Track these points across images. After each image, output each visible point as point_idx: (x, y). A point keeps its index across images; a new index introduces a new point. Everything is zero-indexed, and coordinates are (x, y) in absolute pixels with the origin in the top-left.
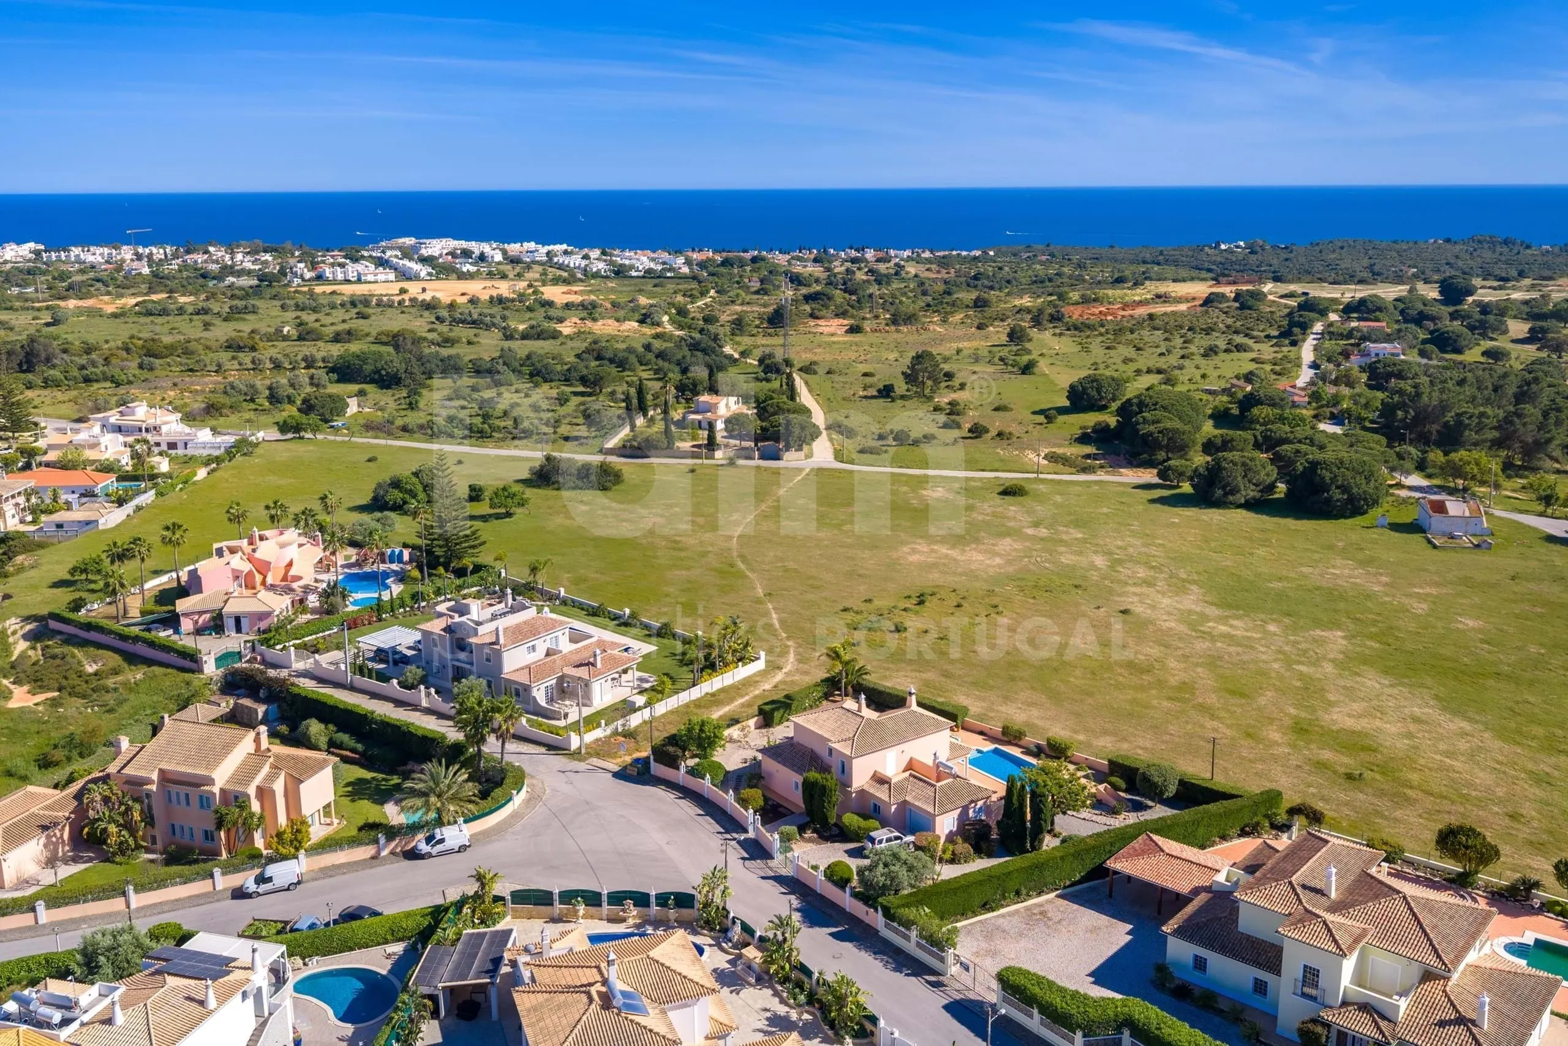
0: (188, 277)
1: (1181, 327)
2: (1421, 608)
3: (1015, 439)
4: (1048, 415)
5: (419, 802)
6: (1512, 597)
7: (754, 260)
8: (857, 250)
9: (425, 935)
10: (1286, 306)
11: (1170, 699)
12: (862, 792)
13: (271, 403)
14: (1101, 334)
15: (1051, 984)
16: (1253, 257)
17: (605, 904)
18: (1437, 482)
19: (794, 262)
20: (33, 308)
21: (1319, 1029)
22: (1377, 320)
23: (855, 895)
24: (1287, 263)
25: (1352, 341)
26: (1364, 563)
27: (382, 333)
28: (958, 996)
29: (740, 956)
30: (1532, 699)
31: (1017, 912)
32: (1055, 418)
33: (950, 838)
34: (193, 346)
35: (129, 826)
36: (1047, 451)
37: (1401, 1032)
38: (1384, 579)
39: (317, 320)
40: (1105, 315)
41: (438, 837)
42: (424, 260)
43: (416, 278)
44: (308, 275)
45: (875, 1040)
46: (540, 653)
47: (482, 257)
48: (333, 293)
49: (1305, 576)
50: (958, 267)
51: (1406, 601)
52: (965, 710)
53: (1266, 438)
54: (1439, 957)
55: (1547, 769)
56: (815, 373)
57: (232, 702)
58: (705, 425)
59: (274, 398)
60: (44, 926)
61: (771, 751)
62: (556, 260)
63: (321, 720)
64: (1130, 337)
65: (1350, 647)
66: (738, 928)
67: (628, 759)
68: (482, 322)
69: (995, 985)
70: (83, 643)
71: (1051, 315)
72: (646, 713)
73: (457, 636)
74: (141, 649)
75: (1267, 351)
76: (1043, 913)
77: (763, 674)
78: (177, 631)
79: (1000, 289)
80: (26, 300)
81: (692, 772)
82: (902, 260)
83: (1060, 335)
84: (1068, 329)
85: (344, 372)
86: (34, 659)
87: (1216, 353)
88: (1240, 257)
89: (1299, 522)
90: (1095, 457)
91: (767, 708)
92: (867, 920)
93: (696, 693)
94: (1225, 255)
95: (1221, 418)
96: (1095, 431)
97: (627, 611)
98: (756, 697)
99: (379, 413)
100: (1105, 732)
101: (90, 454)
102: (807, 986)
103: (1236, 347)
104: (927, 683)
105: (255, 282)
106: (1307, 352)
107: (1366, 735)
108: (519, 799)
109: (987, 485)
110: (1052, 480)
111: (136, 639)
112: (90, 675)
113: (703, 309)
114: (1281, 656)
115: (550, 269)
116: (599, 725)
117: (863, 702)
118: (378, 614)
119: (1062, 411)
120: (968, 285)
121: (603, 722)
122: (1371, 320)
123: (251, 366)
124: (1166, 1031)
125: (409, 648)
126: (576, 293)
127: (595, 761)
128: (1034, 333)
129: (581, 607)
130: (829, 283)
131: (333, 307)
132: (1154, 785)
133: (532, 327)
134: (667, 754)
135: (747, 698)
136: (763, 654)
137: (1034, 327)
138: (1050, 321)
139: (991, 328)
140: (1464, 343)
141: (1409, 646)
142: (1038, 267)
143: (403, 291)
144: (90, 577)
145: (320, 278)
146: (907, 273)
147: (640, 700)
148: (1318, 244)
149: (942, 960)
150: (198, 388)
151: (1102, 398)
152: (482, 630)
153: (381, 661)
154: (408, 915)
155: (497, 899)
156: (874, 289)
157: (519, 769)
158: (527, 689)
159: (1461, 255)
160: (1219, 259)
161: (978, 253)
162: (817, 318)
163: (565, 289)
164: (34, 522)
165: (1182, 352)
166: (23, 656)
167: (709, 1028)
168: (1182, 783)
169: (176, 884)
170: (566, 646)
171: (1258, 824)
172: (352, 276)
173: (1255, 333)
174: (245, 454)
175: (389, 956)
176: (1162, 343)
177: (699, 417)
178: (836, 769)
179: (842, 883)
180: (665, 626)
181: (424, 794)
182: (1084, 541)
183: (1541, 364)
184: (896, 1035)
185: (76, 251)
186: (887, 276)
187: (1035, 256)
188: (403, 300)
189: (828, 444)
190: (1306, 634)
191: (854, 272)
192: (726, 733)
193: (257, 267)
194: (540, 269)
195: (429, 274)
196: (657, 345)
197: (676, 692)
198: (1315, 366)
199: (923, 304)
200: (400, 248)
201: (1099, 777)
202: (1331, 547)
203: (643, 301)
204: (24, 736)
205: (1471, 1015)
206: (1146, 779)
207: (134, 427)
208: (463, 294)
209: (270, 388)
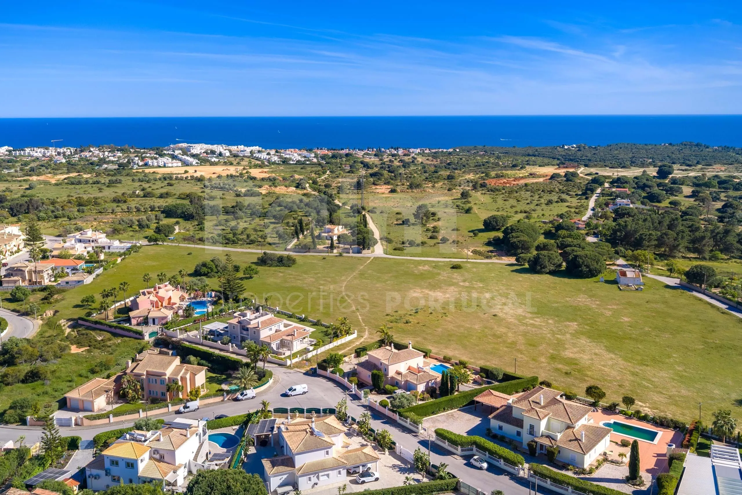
0: (84, 165)
1: (539, 190)
2: (608, 313)
3: (460, 244)
4: (475, 232)
5: (238, 381)
6: (645, 309)
7: (347, 155)
8: (395, 149)
9: (246, 423)
10: (587, 180)
11: (507, 347)
12: (392, 378)
13: (139, 228)
14: (503, 194)
15: (451, 433)
16: (579, 153)
17: (305, 413)
18: (630, 263)
19: (365, 156)
20: (17, 180)
21: (533, 443)
22: (624, 188)
23: (389, 410)
24: (595, 156)
25: (612, 197)
26: (591, 296)
27: (182, 194)
28: (423, 439)
29: (351, 427)
30: (640, 347)
31: (444, 415)
32: (478, 234)
33: (423, 392)
34: (99, 201)
35: (136, 391)
36: (473, 249)
37: (558, 443)
38: (598, 302)
39: (150, 187)
40: (506, 184)
41: (245, 393)
42: (193, 156)
43: (191, 165)
44: (141, 163)
45: (395, 450)
46: (273, 331)
47: (220, 154)
48: (154, 172)
49: (567, 301)
50: (441, 158)
51: (604, 311)
52: (430, 351)
53: (562, 244)
54: (571, 420)
55: (638, 371)
56: (375, 213)
57: (159, 350)
58: (329, 238)
59: (141, 226)
60: (112, 423)
61: (360, 364)
62: (255, 155)
63: (194, 356)
64: (516, 195)
65: (578, 328)
66: (350, 419)
67: (308, 369)
68: (225, 188)
69: (434, 435)
70: (94, 329)
71: (481, 184)
72: (314, 353)
73: (243, 325)
74: (118, 331)
75: (574, 202)
76: (452, 415)
77: (356, 339)
78: (131, 324)
79: (460, 170)
80: (13, 176)
81: (332, 372)
82: (416, 154)
83: (485, 194)
84: (488, 191)
85: (169, 213)
86: (74, 335)
87: (552, 203)
88: (573, 152)
89: (569, 280)
90: (491, 251)
91: (358, 350)
92: (393, 418)
93: (331, 346)
94: (566, 151)
95: (548, 234)
96: (494, 240)
97: (304, 316)
98: (354, 347)
99: (188, 233)
100: (481, 359)
101: (71, 252)
102: (373, 435)
103: (561, 200)
104: (417, 342)
105: (116, 167)
106: (592, 203)
107: (576, 360)
108: (271, 381)
109: (446, 264)
110: (473, 262)
111: (116, 327)
112: (100, 341)
113: (324, 181)
114: (551, 332)
115: (252, 160)
116: (297, 357)
117: (393, 346)
118: (208, 318)
119: (481, 231)
120: (446, 168)
121: (298, 356)
122: (621, 188)
123: (126, 210)
124: (486, 444)
125: (221, 330)
126: (265, 172)
127: (296, 369)
128: (472, 193)
129: (285, 314)
130: (382, 168)
131: (155, 180)
132: (495, 375)
133: (248, 191)
134: (324, 366)
135: (350, 347)
136: (356, 331)
137: (473, 190)
138: (481, 187)
139: (454, 191)
140: (661, 198)
141: (601, 328)
142: (479, 158)
143: (186, 172)
144: (89, 303)
145: (146, 165)
146: (418, 161)
147: (311, 348)
148: (610, 146)
149: (418, 428)
150: (106, 221)
151: (498, 225)
152: (252, 322)
153: (212, 335)
154: (239, 416)
155: (269, 411)
156: (402, 171)
157: (270, 371)
158: (269, 344)
159: (675, 152)
160: (563, 153)
161: (451, 150)
162: (376, 185)
163: (260, 170)
164: (55, 281)
165: (537, 202)
166: (69, 333)
167: (342, 445)
168: (504, 374)
169: (156, 409)
170: (282, 329)
171: (529, 387)
172: (161, 164)
173: (571, 193)
174: (135, 252)
175: (234, 430)
176: (529, 198)
177: (326, 235)
178: (383, 370)
179: (385, 406)
180: (318, 321)
181: (240, 379)
182: (483, 287)
183: (691, 209)
184: (402, 447)
185: (28, 150)
186: (408, 164)
187: (477, 152)
188: (188, 177)
189: (381, 246)
190: (563, 324)
191: (393, 161)
192: (344, 359)
193: (116, 159)
194: (248, 159)
195: (197, 163)
196: (306, 200)
197: (324, 345)
198: (593, 209)
199: (424, 178)
200: (181, 149)
201: (476, 373)
202: (580, 290)
203: (297, 176)
204: (82, 363)
205: (580, 438)
206: (492, 373)
207: (87, 240)
208: (214, 173)
209: (138, 221)
